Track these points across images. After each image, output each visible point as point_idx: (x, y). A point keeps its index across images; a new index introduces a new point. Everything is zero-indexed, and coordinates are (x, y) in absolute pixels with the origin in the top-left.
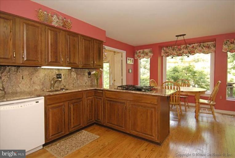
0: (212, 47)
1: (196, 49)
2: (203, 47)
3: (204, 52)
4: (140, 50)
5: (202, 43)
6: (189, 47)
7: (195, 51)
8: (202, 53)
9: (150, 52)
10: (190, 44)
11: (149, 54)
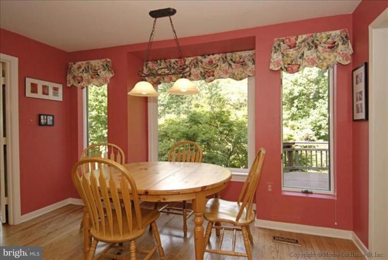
0: (250, 64)
1: (218, 68)
2: (230, 62)
3: (234, 74)
4: (80, 63)
5: (228, 54)
6: (201, 62)
7: (216, 73)
8: (230, 77)
9: (106, 67)
10: (204, 56)
11: (103, 73)
